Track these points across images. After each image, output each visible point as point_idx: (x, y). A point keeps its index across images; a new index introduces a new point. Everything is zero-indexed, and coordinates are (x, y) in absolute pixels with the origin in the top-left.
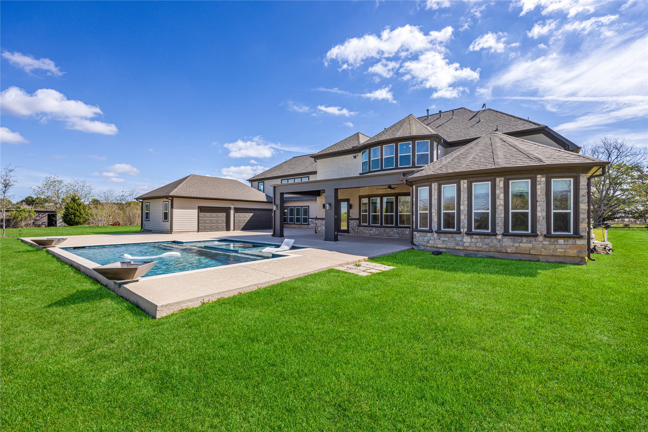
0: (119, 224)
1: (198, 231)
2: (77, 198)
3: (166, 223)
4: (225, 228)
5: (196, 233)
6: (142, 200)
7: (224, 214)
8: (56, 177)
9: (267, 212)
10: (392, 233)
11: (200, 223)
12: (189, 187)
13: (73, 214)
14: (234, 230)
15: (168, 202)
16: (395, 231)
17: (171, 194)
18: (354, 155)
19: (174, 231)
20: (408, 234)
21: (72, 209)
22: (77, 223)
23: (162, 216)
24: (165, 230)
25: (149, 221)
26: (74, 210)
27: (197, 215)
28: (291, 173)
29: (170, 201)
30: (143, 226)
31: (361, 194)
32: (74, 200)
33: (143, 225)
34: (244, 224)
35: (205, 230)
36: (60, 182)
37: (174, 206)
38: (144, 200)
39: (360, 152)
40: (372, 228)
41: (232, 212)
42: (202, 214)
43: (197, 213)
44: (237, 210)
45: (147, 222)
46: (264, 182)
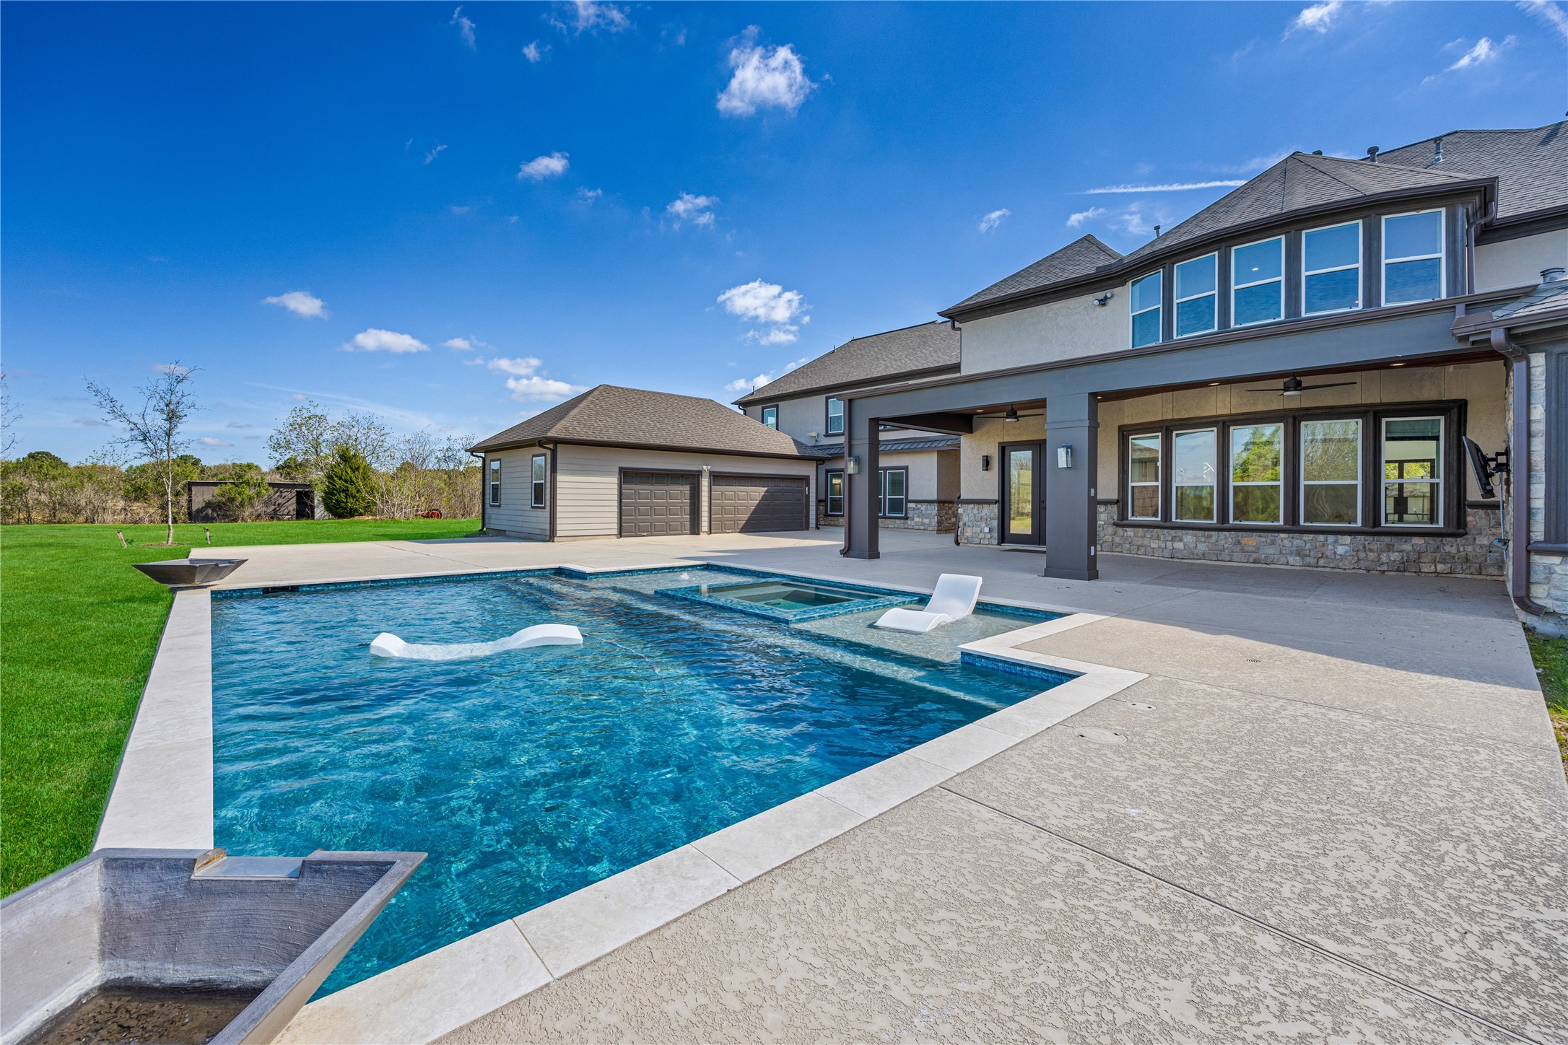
0: (439, 515)
1: (620, 534)
2: (352, 453)
3: (539, 513)
4: (688, 527)
5: (615, 540)
6: (483, 455)
7: (686, 489)
8: (312, 409)
9: (793, 485)
10: (1271, 551)
11: (623, 513)
12: (597, 415)
13: (343, 491)
14: (710, 532)
15: (545, 455)
16: (1287, 543)
17: (552, 433)
18: (1101, 295)
19: (559, 533)
20: (1343, 557)
21: (340, 478)
22: (352, 513)
23: (529, 494)
24: (538, 532)
25: (499, 506)
26: (346, 481)
27: (616, 492)
28: (854, 379)
29: (549, 453)
30: (486, 521)
31: (1127, 421)
32: (345, 458)
33: (486, 516)
34: (746, 517)
35: (637, 531)
36: (321, 419)
37: (559, 467)
38: (488, 454)
39: (1123, 284)
40: (1179, 533)
41: (705, 482)
42: (629, 489)
43: (616, 486)
44: (717, 478)
45: (495, 510)
46: (777, 406)
